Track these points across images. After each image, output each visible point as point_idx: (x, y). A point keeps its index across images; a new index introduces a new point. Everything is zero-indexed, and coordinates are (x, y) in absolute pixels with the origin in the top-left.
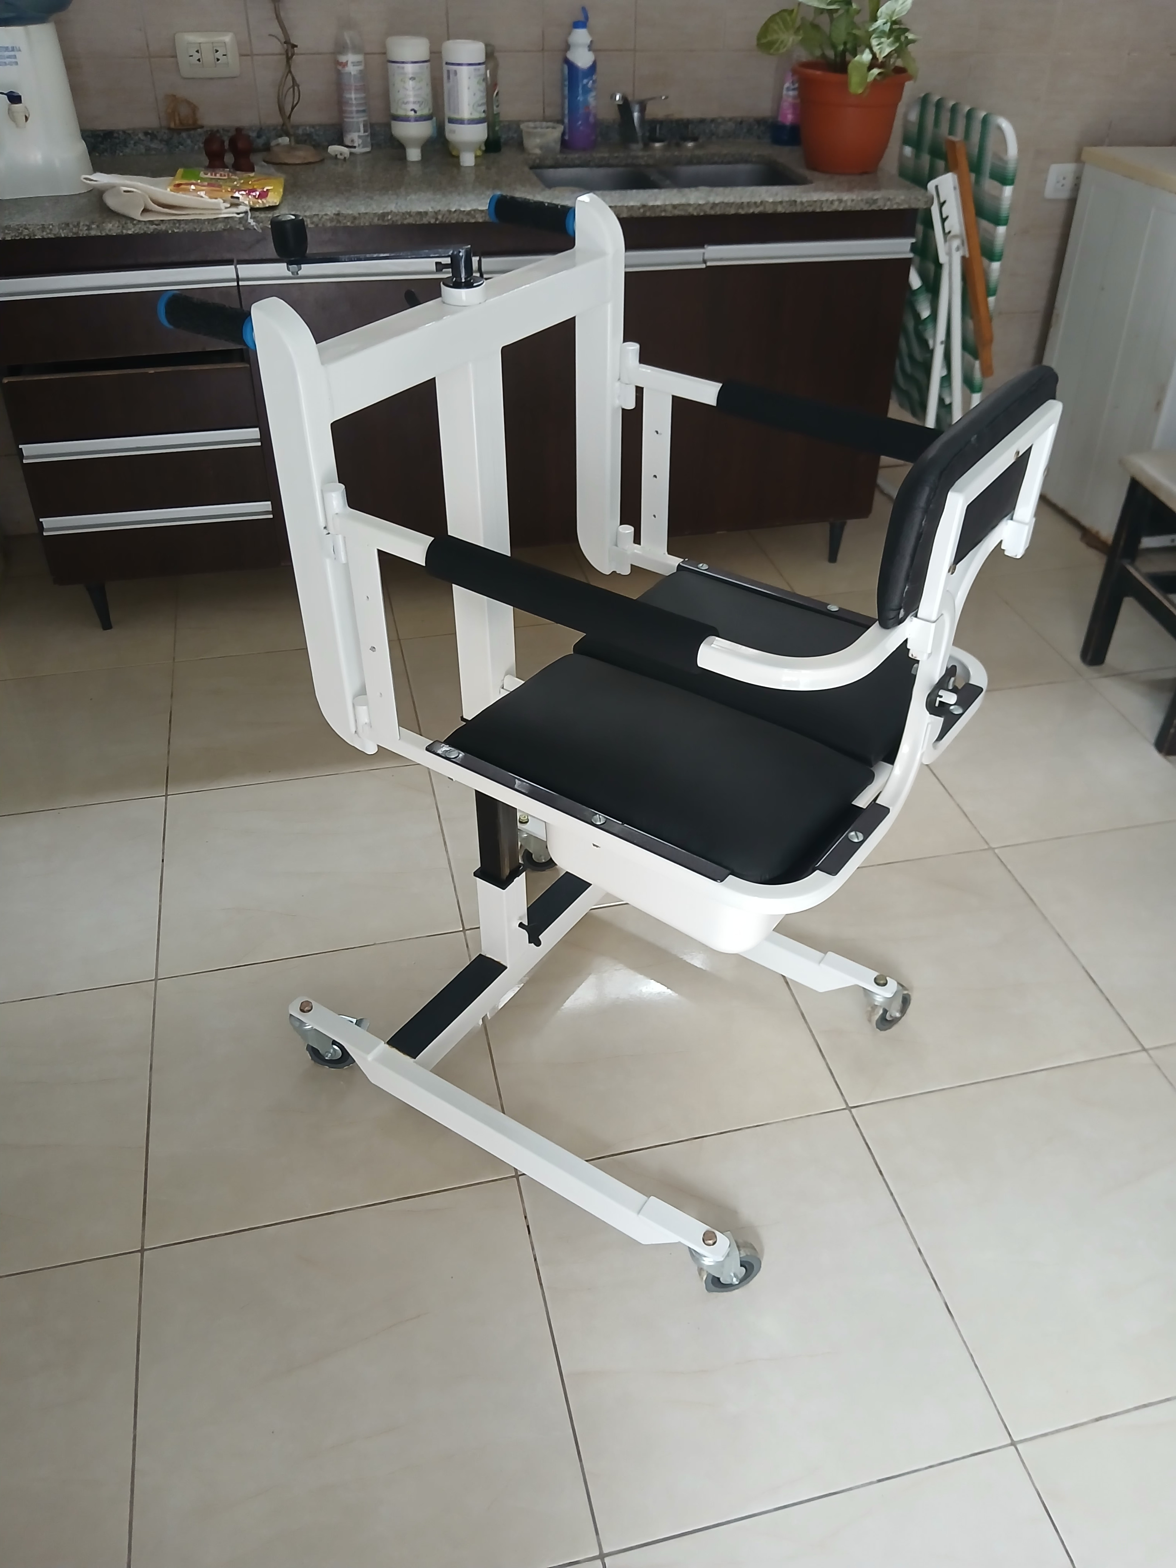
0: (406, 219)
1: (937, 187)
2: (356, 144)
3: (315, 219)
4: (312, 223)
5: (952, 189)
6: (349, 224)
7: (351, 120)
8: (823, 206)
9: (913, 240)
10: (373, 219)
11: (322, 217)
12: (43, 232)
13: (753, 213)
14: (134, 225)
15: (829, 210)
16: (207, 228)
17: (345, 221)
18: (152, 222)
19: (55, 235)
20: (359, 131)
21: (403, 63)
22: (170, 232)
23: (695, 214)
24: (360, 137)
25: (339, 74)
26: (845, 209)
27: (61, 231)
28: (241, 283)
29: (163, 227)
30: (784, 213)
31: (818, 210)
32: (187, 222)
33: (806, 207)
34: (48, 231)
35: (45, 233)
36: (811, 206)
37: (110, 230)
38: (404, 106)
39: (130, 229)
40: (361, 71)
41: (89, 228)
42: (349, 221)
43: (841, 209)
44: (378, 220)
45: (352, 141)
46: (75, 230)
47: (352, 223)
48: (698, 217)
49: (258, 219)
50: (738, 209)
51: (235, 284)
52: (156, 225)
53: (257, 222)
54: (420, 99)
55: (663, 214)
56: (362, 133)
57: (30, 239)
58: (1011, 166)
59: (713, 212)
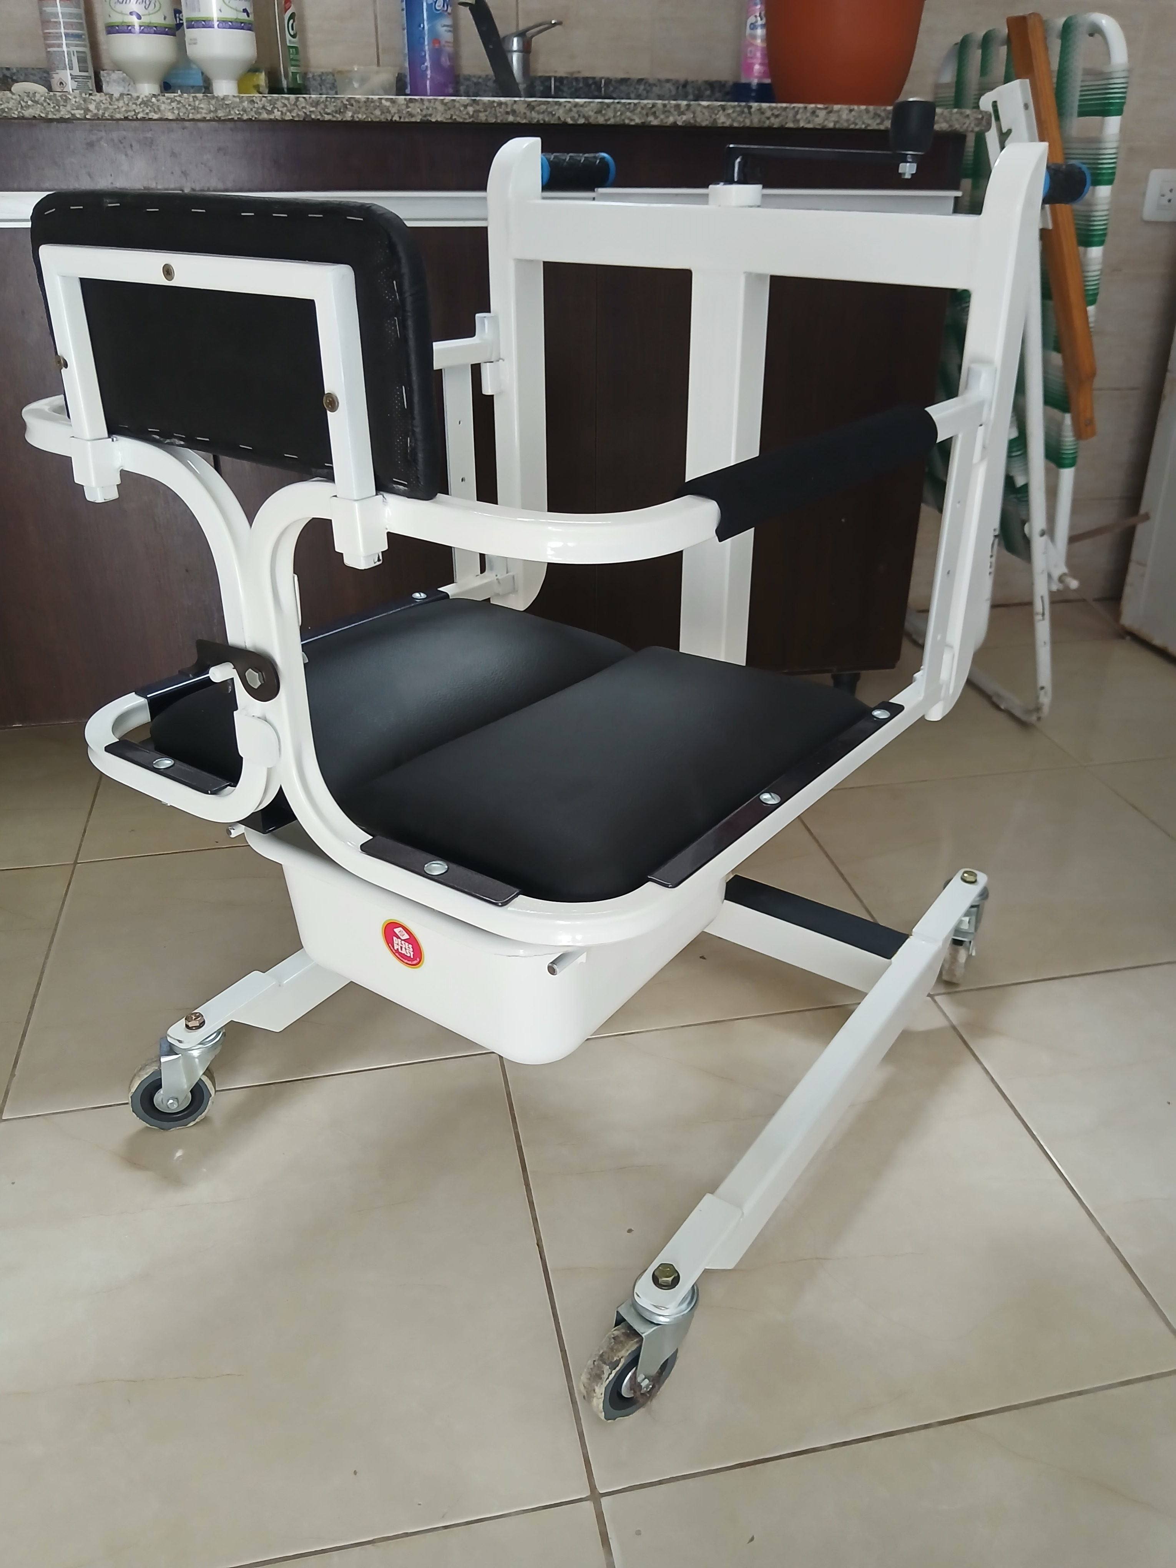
1: (995, 104)
5: (1022, 106)
7: (57, 49)
8: (799, 117)
9: (959, 194)
13: (674, 126)
15: (810, 126)
20: (71, 68)
23: (570, 121)
24: (73, 77)
26: (837, 126)
30: (731, 128)
31: (790, 125)
33: (768, 118)
36: (777, 116)
43: (831, 125)
48: (575, 127)
50: (647, 115)
55: (511, 118)
56: (76, 72)
58: (1118, 82)
59: (601, 120)
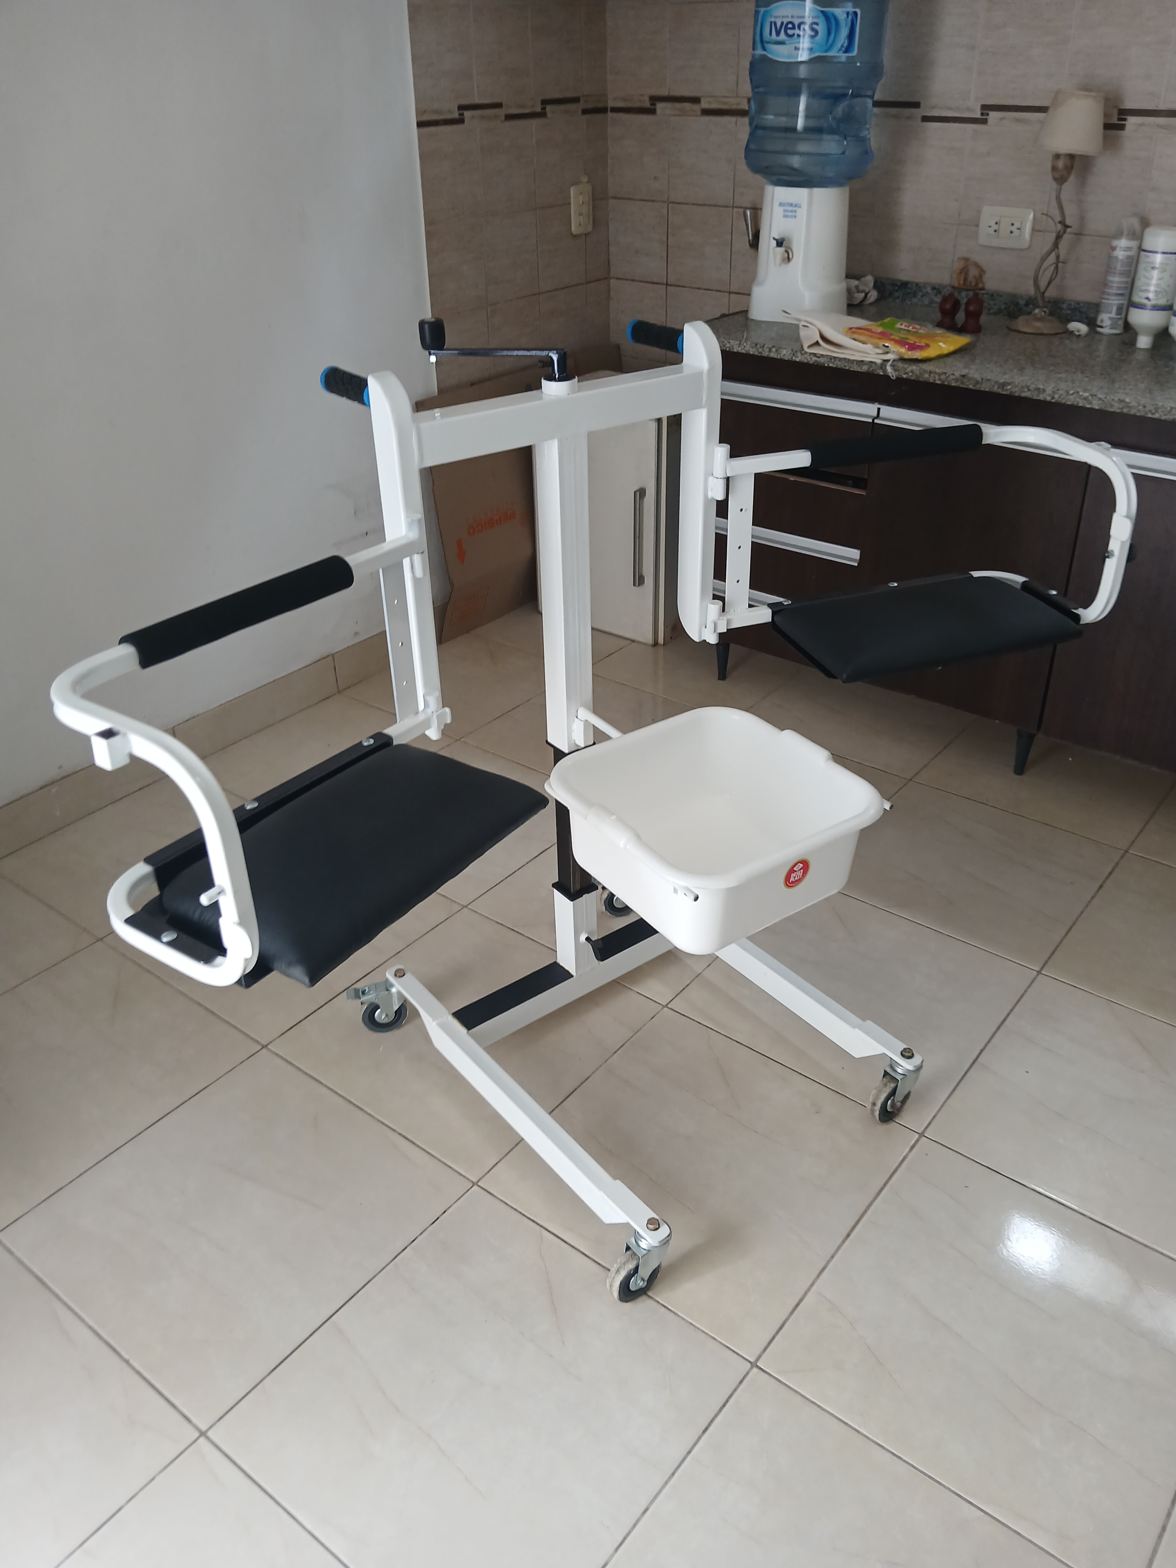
0: (1024, 392)
2: (1104, 325)
3: (943, 377)
4: (940, 380)
6: (971, 387)
7: (1107, 301)
10: (994, 386)
11: (949, 376)
12: (739, 347)
14: (802, 354)
16: (855, 368)
17: (967, 384)
18: (815, 355)
19: (746, 351)
21: (1150, 252)
22: (826, 365)
24: (1111, 318)
25: (1110, 257)
27: (751, 349)
28: (876, 421)
29: (822, 360)
32: (840, 359)
34: (743, 347)
35: (740, 348)
37: (784, 355)
38: (1140, 294)
39: (798, 357)
40: (1129, 257)
41: (770, 351)
42: (971, 384)
44: (998, 388)
45: (1102, 321)
46: (760, 350)
47: (974, 386)
49: (896, 367)
51: (870, 420)
52: (818, 357)
53: (895, 370)
54: (1159, 290)
56: (1113, 315)
57: (729, 351)
